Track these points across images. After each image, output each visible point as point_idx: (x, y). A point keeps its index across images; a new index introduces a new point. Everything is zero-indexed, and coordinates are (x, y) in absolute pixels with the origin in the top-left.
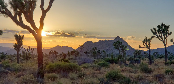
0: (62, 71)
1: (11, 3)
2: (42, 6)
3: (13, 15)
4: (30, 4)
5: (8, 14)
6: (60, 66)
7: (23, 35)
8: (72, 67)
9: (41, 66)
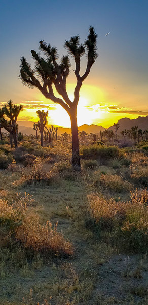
0: (100, 157)
1: (38, 69)
2: (77, 72)
3: (42, 84)
4: (62, 71)
5: (35, 83)
6: (96, 150)
7: (47, 111)
8: (112, 152)
9: (76, 151)
